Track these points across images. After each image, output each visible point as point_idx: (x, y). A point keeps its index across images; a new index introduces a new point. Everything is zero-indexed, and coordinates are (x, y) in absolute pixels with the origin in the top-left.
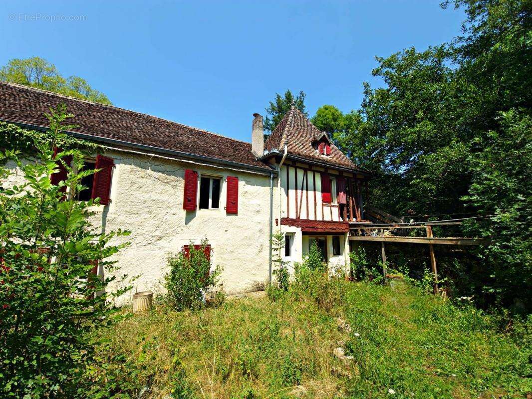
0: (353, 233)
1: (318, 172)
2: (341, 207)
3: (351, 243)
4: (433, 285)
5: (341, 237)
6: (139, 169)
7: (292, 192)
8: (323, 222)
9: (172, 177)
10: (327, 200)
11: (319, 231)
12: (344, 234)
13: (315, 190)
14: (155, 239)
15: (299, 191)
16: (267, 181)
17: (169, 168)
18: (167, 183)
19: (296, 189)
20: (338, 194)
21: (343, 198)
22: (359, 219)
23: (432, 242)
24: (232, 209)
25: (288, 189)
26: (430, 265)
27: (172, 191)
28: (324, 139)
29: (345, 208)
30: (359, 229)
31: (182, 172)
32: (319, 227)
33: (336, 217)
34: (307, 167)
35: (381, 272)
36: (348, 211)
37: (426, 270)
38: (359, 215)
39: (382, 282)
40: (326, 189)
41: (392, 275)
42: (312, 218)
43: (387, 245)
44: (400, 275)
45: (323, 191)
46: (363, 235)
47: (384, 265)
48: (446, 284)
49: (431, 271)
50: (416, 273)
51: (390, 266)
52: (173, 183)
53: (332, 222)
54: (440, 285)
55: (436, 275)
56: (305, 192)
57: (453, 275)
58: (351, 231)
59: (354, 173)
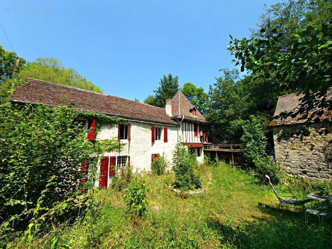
0: (205, 147)
1: (193, 123)
2: (201, 137)
3: (204, 151)
4: (232, 165)
5: (200, 149)
6: (138, 127)
7: (184, 132)
8: (195, 143)
9: (147, 129)
10: (196, 135)
11: (194, 147)
12: (201, 148)
13: (192, 131)
14: (143, 152)
15: (187, 132)
16: (176, 128)
17: (146, 126)
18: (146, 131)
19: (186, 131)
20: (200, 132)
21: (201, 133)
22: (207, 142)
23: (232, 151)
24: (166, 140)
25: (183, 131)
26: (231, 159)
27: (147, 134)
28: (194, 109)
29: (202, 138)
30: (208, 146)
31: (150, 127)
32: (193, 145)
33: (199, 142)
34: (189, 122)
35: (216, 162)
36: (203, 139)
37: (230, 160)
38: (207, 140)
39: (216, 166)
40: (196, 131)
41: (220, 163)
42: (191, 142)
43: (218, 152)
44: (222, 162)
45: (195, 131)
46: (209, 148)
47: (217, 159)
48: (236, 165)
49: (232, 161)
50: (227, 161)
51: (219, 160)
52: (148, 131)
53: (198, 143)
54: (234, 165)
55: (233, 162)
56: (188, 132)
57: (238, 161)
58: (204, 146)
59: (206, 124)
